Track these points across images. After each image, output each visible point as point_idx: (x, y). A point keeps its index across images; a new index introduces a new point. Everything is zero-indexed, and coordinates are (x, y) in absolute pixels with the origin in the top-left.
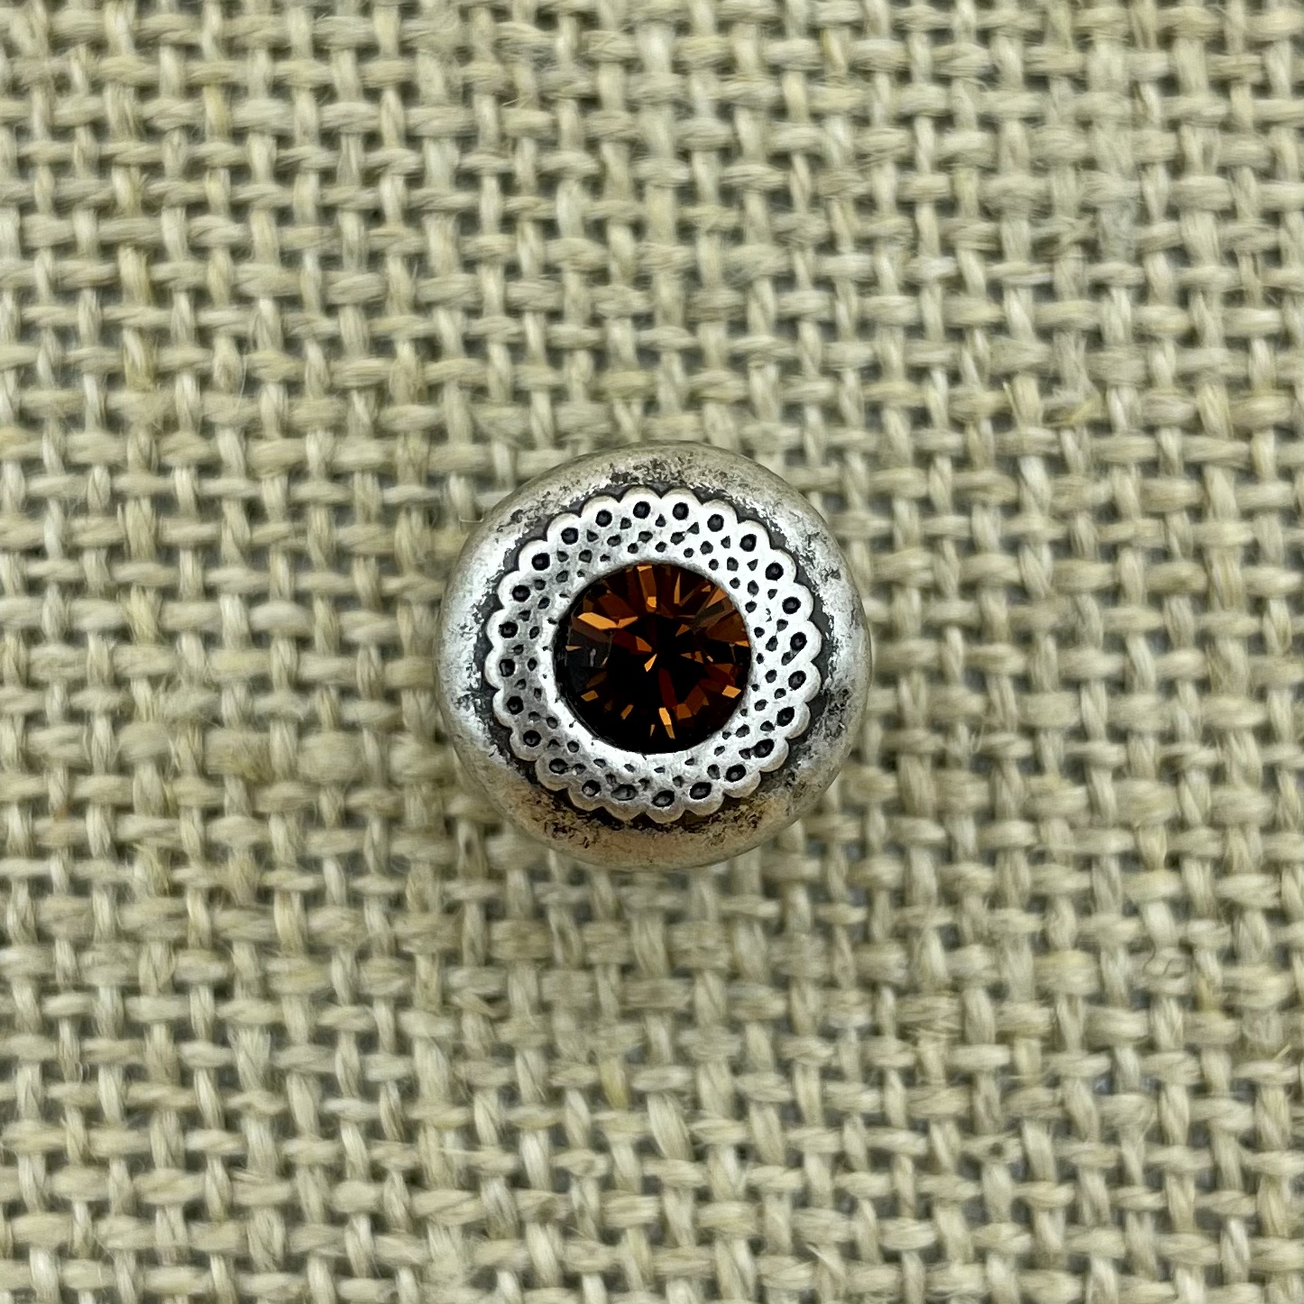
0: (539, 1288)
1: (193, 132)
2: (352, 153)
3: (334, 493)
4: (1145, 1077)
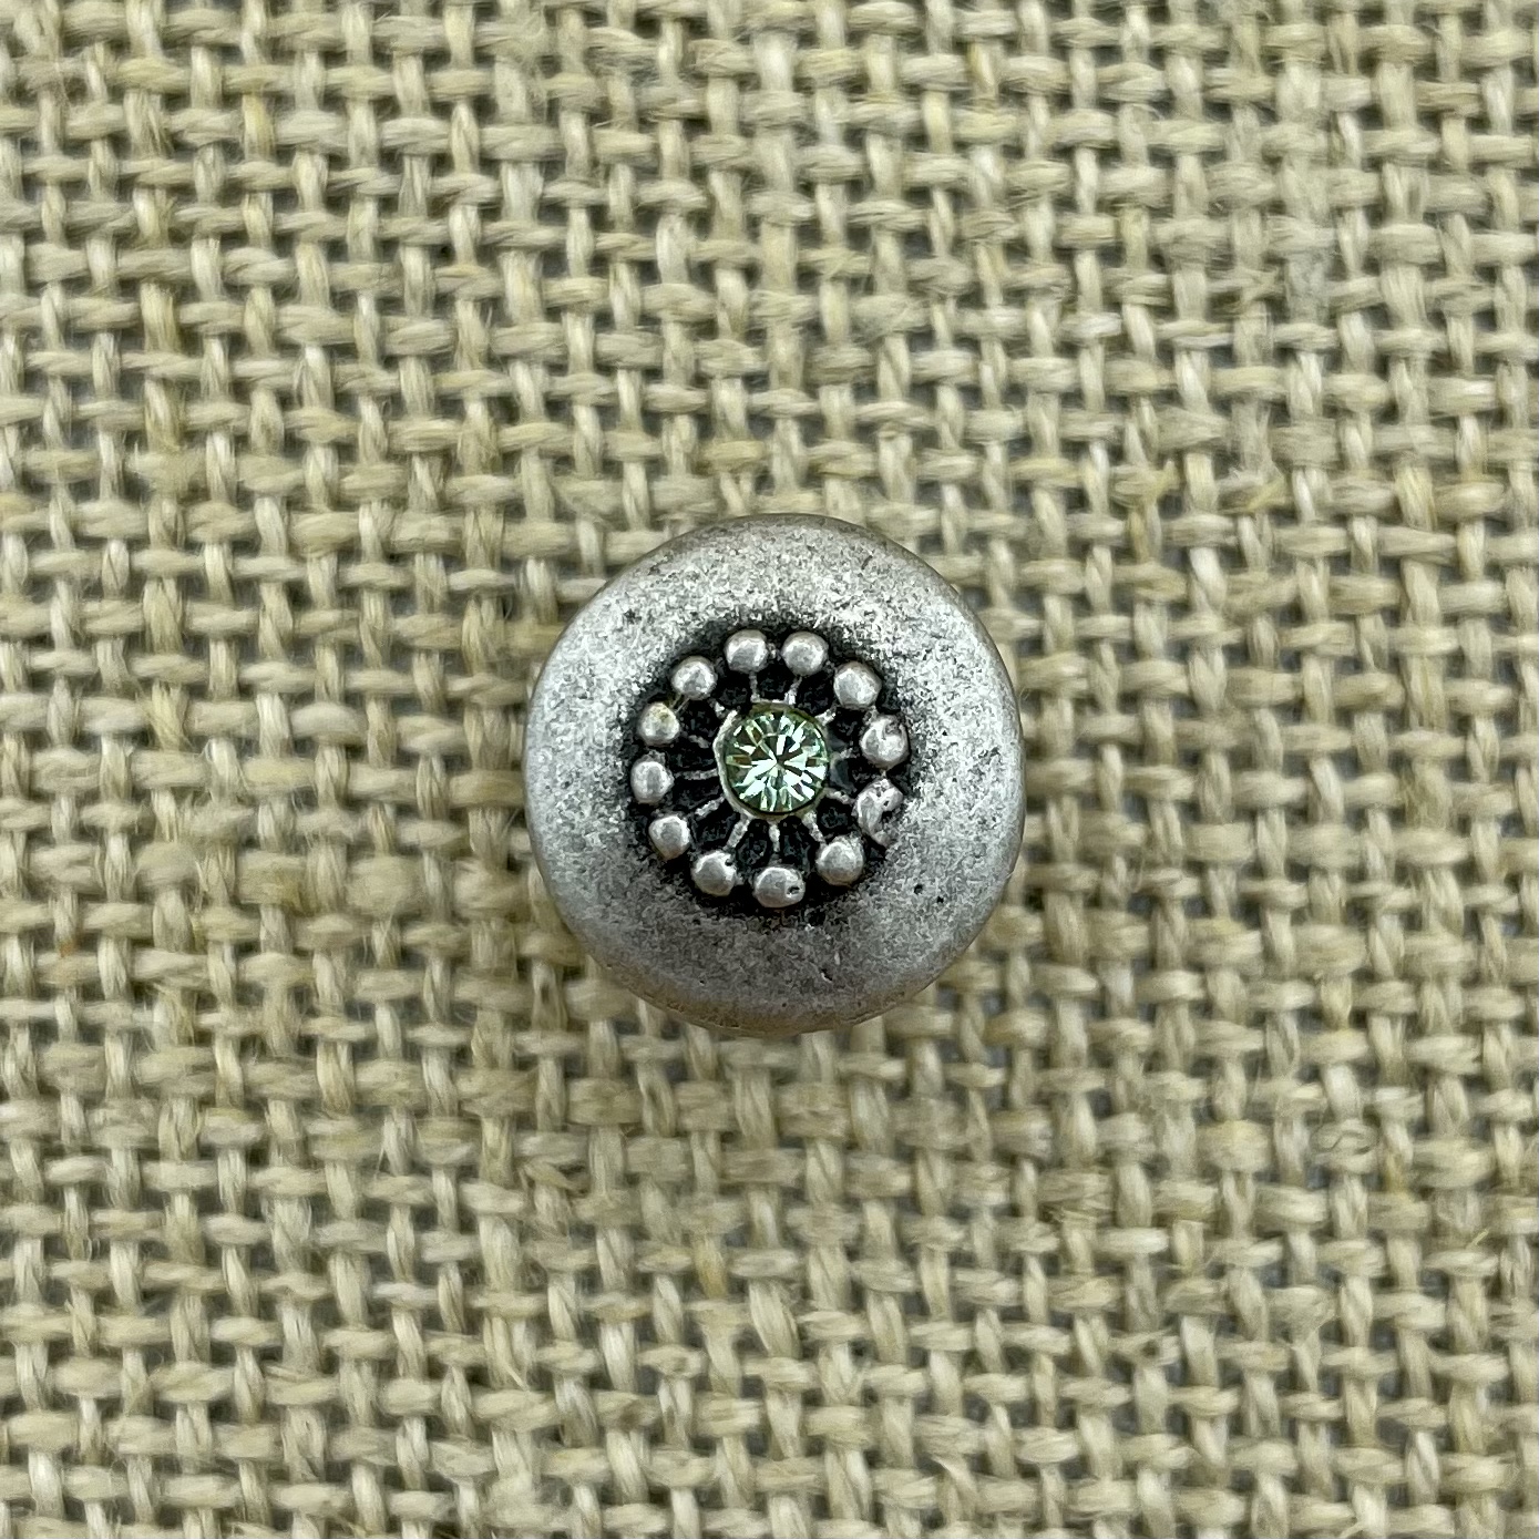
0: (621, 1504)
2: (417, 177)
3: (391, 577)
4: (1323, 1267)
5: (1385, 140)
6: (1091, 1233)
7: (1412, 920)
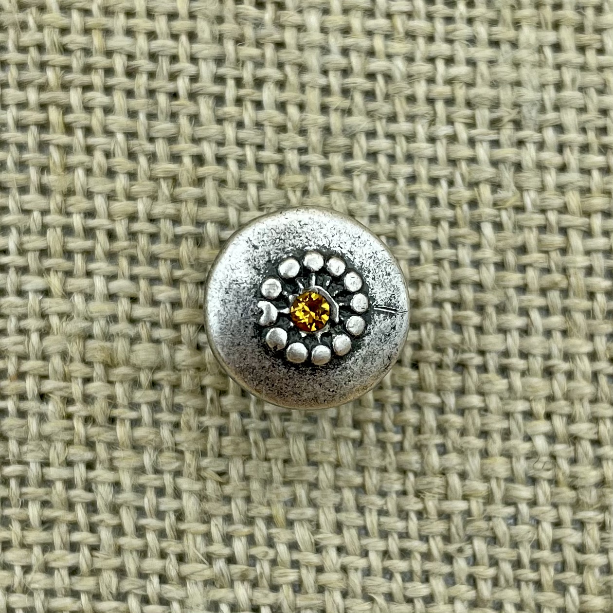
1: (87, 52)
2: (164, 64)
3: (151, 228)
4: (532, 517)
5: (562, 57)
6: (436, 502)
7: (570, 375)
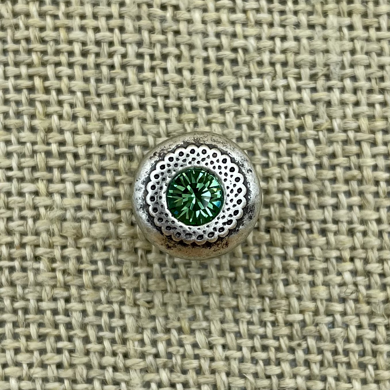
0: (163, 387)
1: (57, 41)
2: (105, 48)
3: (100, 151)
4: (343, 323)
5: (354, 34)
6: (283, 315)
7: (365, 234)
